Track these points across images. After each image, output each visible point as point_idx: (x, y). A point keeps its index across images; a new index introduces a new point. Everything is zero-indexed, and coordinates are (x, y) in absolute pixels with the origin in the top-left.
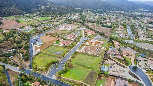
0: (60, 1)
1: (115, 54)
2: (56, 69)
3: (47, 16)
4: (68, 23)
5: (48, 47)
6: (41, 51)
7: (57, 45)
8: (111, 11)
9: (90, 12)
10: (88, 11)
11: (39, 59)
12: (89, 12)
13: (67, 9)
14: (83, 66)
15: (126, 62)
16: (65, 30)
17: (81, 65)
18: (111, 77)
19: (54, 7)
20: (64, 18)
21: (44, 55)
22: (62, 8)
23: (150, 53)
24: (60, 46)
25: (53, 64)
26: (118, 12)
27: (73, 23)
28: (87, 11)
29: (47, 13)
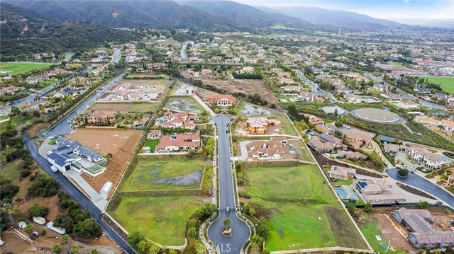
0: (38, 3)
1: (335, 149)
2: (228, 234)
3: (23, 59)
4: (124, 78)
5: (131, 168)
6: (120, 188)
7: (156, 153)
8: (215, 32)
9: (164, 37)
10: (158, 36)
11: (137, 219)
12: (161, 37)
13: (89, 30)
14: (293, 201)
15: (375, 165)
16: (137, 99)
17: (286, 201)
18: (378, 209)
19: (31, 26)
20: (94, 60)
21: (143, 199)
22: (70, 30)
23: (395, 130)
24: (171, 156)
25: (202, 222)
26: (235, 33)
27: (142, 76)
28: (153, 36)
29: (18, 48)
